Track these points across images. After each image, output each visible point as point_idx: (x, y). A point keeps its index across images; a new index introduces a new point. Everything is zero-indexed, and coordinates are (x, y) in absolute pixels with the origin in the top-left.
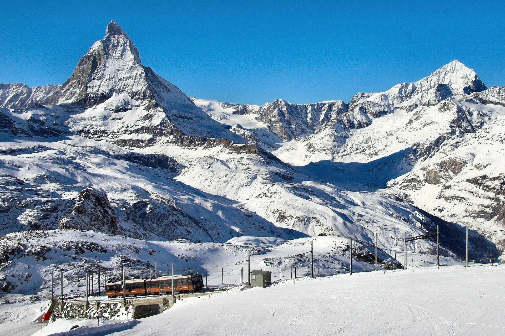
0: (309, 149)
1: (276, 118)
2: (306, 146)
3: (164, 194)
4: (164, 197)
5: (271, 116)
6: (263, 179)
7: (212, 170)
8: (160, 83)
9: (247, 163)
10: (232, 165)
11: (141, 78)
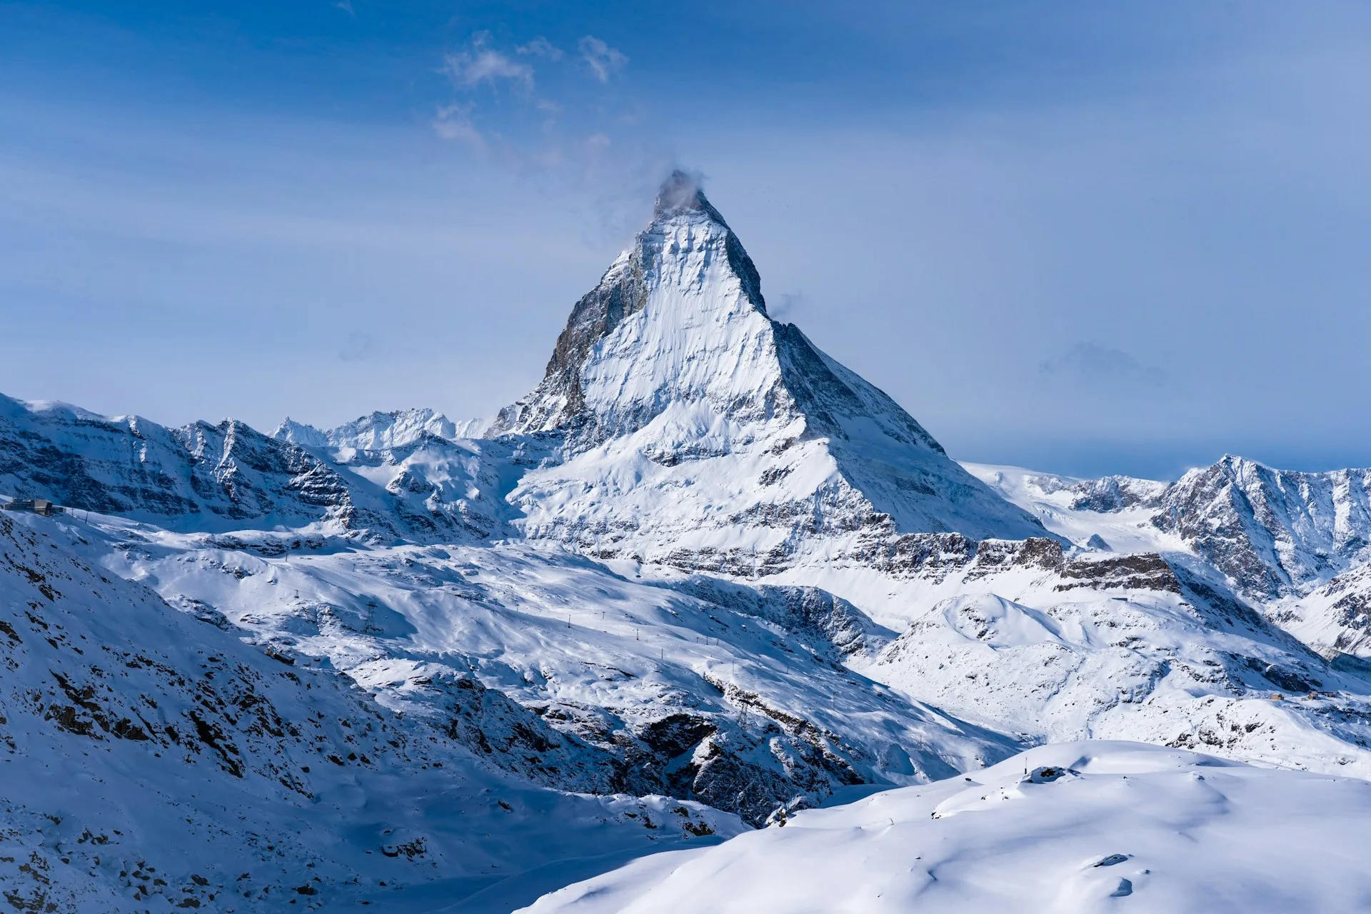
0: (1351, 617)
1: (1226, 518)
2: (1336, 606)
3: (782, 700)
4: (783, 712)
5: (1209, 510)
6: (1198, 677)
7: (994, 641)
8: (829, 376)
9: (1130, 621)
10: (1072, 629)
11: (758, 350)
